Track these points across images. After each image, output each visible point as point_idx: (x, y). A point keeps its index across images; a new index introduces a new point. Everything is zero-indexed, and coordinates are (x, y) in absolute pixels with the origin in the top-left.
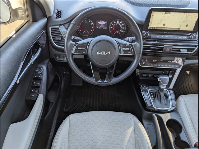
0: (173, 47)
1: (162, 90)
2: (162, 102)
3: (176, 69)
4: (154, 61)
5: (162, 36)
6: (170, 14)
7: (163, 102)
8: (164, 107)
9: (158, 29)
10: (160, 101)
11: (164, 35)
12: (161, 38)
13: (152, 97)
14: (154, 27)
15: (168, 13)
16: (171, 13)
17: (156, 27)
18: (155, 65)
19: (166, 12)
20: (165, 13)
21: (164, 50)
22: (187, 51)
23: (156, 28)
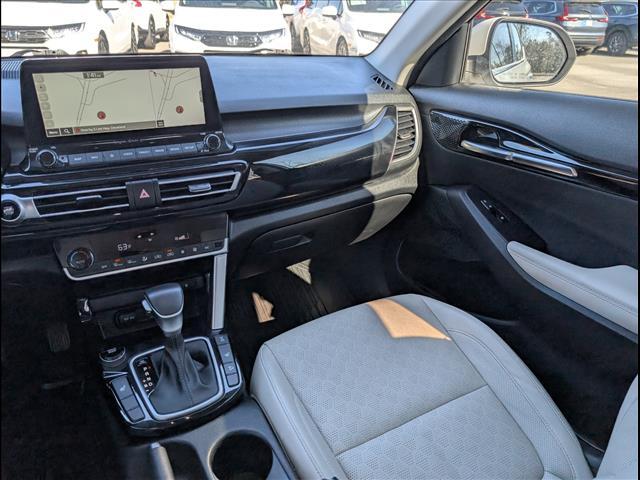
0: (160, 183)
1: (172, 342)
2: (184, 384)
3: (213, 257)
4: (120, 248)
5: (112, 156)
6: (102, 76)
7: (189, 385)
8: (195, 400)
9: (84, 132)
10: (179, 384)
11: (117, 151)
12: (107, 160)
13: (147, 383)
14: (70, 129)
15: (93, 74)
16: (105, 73)
17: (73, 126)
18: (130, 262)
19: (88, 73)
20: (86, 77)
21: (131, 199)
22: (214, 188)
23: (78, 129)
